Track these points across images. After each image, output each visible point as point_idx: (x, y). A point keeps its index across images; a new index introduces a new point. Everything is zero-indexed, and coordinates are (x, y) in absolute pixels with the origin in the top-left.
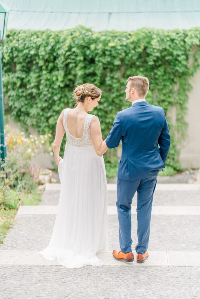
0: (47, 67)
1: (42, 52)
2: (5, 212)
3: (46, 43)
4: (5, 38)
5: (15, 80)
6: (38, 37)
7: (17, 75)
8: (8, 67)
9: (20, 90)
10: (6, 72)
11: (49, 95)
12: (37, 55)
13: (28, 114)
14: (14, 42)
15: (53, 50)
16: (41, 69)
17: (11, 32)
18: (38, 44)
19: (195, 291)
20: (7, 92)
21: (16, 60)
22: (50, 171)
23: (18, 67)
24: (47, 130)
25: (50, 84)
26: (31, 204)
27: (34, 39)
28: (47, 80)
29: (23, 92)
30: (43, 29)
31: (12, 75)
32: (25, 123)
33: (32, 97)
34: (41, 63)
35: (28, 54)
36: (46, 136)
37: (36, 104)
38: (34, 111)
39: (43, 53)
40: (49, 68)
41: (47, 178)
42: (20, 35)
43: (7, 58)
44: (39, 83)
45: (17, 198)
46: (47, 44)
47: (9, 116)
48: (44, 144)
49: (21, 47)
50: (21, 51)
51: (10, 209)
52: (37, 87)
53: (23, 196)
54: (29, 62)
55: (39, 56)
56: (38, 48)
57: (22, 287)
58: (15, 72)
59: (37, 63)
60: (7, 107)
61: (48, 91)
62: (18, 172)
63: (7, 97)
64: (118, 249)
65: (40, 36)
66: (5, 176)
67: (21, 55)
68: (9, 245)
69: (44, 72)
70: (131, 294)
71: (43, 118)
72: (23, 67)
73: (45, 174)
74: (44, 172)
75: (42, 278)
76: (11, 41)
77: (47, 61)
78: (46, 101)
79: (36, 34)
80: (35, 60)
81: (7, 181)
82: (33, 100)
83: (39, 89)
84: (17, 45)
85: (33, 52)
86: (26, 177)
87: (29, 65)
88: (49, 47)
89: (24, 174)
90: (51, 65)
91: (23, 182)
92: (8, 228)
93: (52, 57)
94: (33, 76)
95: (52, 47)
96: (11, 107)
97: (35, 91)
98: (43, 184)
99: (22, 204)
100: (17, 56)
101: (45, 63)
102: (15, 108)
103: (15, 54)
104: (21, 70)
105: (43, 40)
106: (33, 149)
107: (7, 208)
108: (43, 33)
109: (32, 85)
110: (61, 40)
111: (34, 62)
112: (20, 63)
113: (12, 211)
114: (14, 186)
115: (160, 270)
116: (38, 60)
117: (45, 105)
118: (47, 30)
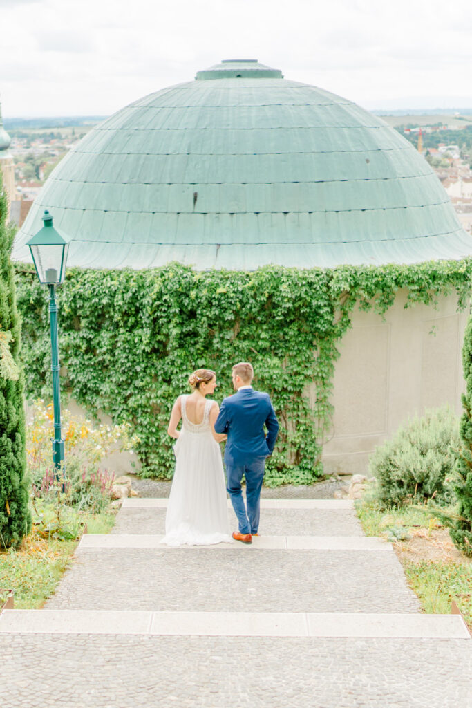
0: (126, 323)
1: (118, 301)
2: (60, 544)
3: (125, 288)
4: (64, 281)
5: (78, 341)
6: (112, 280)
7: (81, 334)
8: (69, 322)
9: (86, 357)
10: (65, 329)
11: (129, 364)
12: (111, 305)
13: (97, 392)
14: (78, 286)
15: (135, 297)
16: (117, 325)
17: (73, 271)
18: (113, 289)
19: (353, 679)
20: (66, 359)
21: (80, 312)
22: (129, 478)
23: (84, 323)
24: (124, 415)
25: (130, 348)
26: (99, 532)
27: (107, 282)
28: (127, 342)
29: (90, 359)
30: (120, 267)
31: (73, 334)
32: (92, 405)
33: (103, 366)
34: (117, 317)
35: (98, 304)
36: (123, 426)
37: (109, 376)
38: (106, 387)
39: (121, 303)
40: (129, 324)
41: (124, 489)
42: (87, 276)
43: (67, 310)
44: (114, 346)
45: (78, 522)
46: (127, 289)
47: (69, 394)
48: (119, 438)
49: (87, 294)
50: (89, 299)
51: (67, 539)
52: (112, 352)
53: (87, 518)
54: (99, 316)
55: (114, 306)
56: (113, 295)
57: (82, 671)
58: (79, 330)
59: (111, 317)
60: (65, 381)
61: (127, 357)
62: (81, 480)
63: (66, 367)
65: (116, 277)
66: (60, 489)
67: (87, 304)
68: (65, 598)
69: (122, 330)
70: (252, 686)
71: (119, 398)
72: (91, 322)
73: (122, 483)
74: (119, 480)
75: (113, 656)
76: (74, 285)
77: (125, 314)
78: (124, 372)
79: (110, 275)
80: (109, 312)
81: (63, 496)
82: (104, 371)
83: (114, 356)
84: (82, 290)
85: (105, 301)
86: (93, 488)
87: (100, 321)
88: (130, 294)
89: (89, 483)
90: (132, 320)
91: (88, 495)
92: (64, 570)
93: (134, 308)
94: (105, 337)
95: (134, 294)
96: (72, 381)
97: (107, 357)
98: (117, 499)
99: (86, 532)
100: (82, 307)
101: (123, 317)
102: (79, 382)
103: (79, 303)
104: (87, 327)
105: (120, 284)
106: (103, 445)
107: (63, 538)
108: (121, 272)
109: (104, 349)
110: (147, 284)
111: (107, 316)
112: (87, 317)
113: (71, 543)
114: (75, 502)
115: (297, 644)
116: (112, 313)
117: (123, 378)
118: (127, 269)
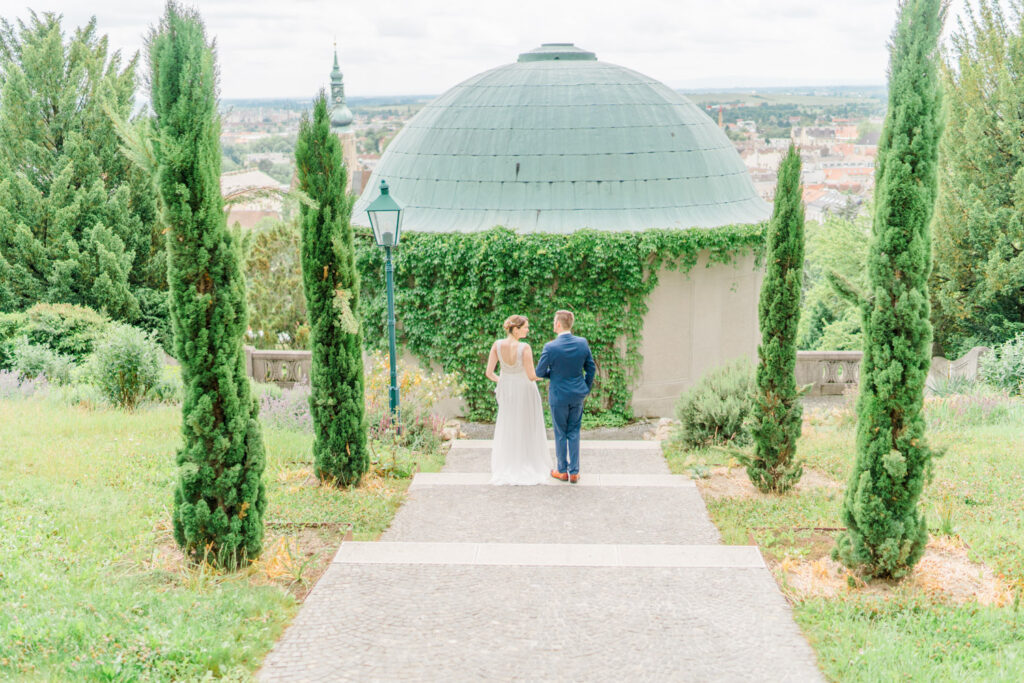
0: (455, 281)
1: (448, 261)
2: (395, 481)
3: (455, 250)
4: (399, 243)
5: (412, 297)
6: (443, 242)
7: (415, 291)
8: (404, 280)
9: (420, 312)
10: (401, 287)
11: (459, 318)
12: (442, 265)
13: (429, 344)
14: (412, 248)
15: (463, 258)
16: (447, 284)
17: (408, 235)
18: (444, 250)
20: (402, 314)
21: (414, 272)
22: (457, 422)
23: (417, 281)
24: (454, 364)
25: (460, 303)
26: (431, 470)
27: (439, 245)
28: (456, 298)
29: (423, 314)
30: (450, 231)
31: (408, 292)
32: (425, 356)
33: (435, 320)
34: (448, 276)
35: (431, 264)
36: (453, 374)
37: (441, 329)
38: (437, 339)
39: (451, 263)
40: (458, 283)
41: (453, 431)
42: (420, 239)
43: (403, 270)
44: (445, 302)
45: (412, 461)
46: (456, 251)
47: (405, 346)
48: (449, 385)
49: (421, 255)
50: (421, 260)
51: (402, 477)
52: (442, 307)
53: (420, 458)
54: (431, 275)
55: (445, 267)
56: (444, 256)
57: (414, 598)
58: (413, 287)
59: (443, 276)
60: (401, 334)
61: (456, 312)
62: (415, 423)
63: (401, 321)
64: (556, 470)
65: (446, 240)
66: (395, 431)
67: (420, 265)
68: (399, 530)
69: (452, 288)
71: (449, 349)
72: (424, 281)
73: (452, 426)
74: (449, 423)
75: (442, 584)
76: (408, 247)
77: (455, 273)
78: (454, 326)
79: (441, 238)
80: (440, 272)
81: (398, 438)
82: (436, 324)
83: (445, 311)
84: (415, 252)
85: (436, 262)
86: (426, 431)
87: (432, 279)
88: (459, 255)
89: (422, 426)
90: (461, 278)
91: (421, 437)
92: (398, 505)
93: (462, 268)
94: (437, 293)
95: (462, 255)
96: (407, 334)
97: (439, 312)
98: (447, 440)
99: (419, 470)
100: (416, 267)
101: (452, 276)
102: (413, 335)
103: (414, 263)
104: (421, 285)
105: (450, 246)
106: (435, 392)
107: (398, 476)
108: (451, 236)
109: (436, 304)
110: (474, 246)
111: (439, 275)
112: (420, 276)
113: (405, 480)
114: (409, 443)
116: (443, 273)
117: (453, 331)
118: (456, 233)
